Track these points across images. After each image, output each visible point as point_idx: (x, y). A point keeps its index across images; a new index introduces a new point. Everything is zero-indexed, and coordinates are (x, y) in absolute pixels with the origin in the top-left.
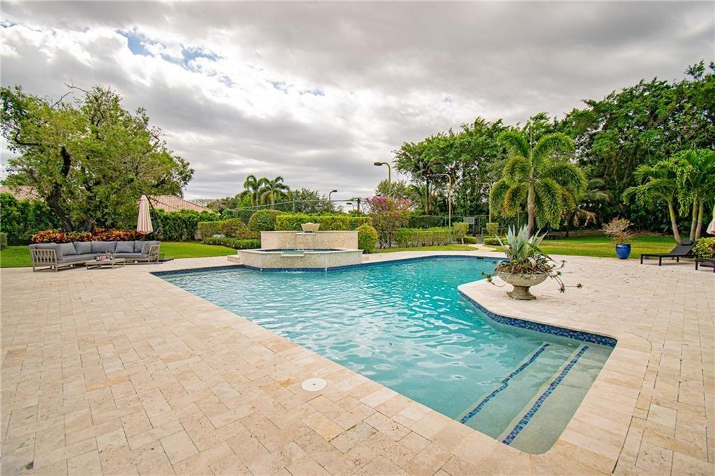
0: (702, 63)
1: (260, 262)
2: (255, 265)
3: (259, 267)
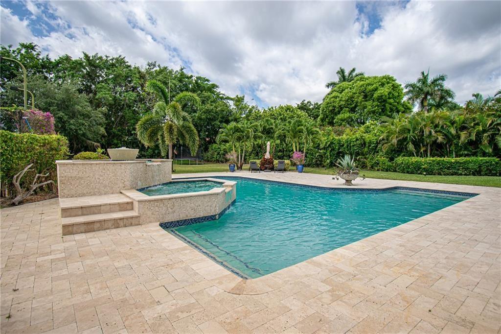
1: (216, 207)
2: (201, 214)
3: (212, 214)
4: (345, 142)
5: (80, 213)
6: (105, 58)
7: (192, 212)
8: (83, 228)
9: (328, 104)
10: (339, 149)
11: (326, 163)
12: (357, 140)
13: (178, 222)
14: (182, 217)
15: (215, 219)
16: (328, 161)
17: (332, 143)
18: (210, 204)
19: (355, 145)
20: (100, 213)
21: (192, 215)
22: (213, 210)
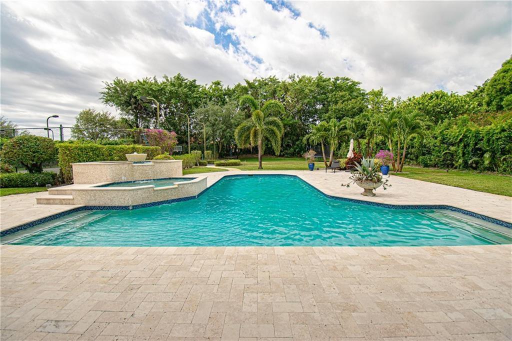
0: (294, 74)
1: (128, 200)
2: (117, 203)
3: (125, 205)
4: (484, 135)
5: (56, 193)
6: (261, 80)
7: (109, 201)
8: (45, 202)
9: (496, 81)
10: (476, 144)
11: (458, 163)
12: (503, 130)
13: (99, 206)
14: (102, 204)
15: (129, 209)
16: (461, 161)
17: (465, 136)
18: (123, 197)
19: (499, 138)
20: (66, 194)
21: (109, 203)
22: (126, 202)
